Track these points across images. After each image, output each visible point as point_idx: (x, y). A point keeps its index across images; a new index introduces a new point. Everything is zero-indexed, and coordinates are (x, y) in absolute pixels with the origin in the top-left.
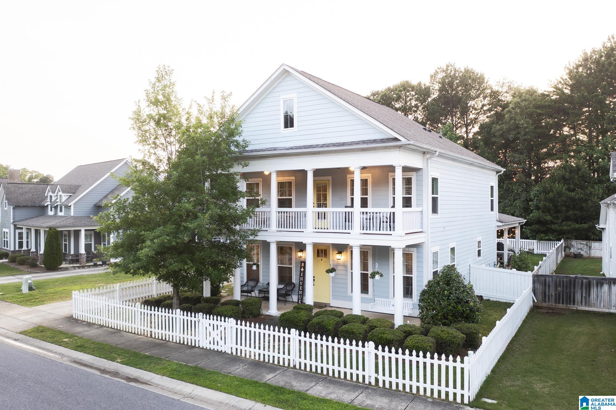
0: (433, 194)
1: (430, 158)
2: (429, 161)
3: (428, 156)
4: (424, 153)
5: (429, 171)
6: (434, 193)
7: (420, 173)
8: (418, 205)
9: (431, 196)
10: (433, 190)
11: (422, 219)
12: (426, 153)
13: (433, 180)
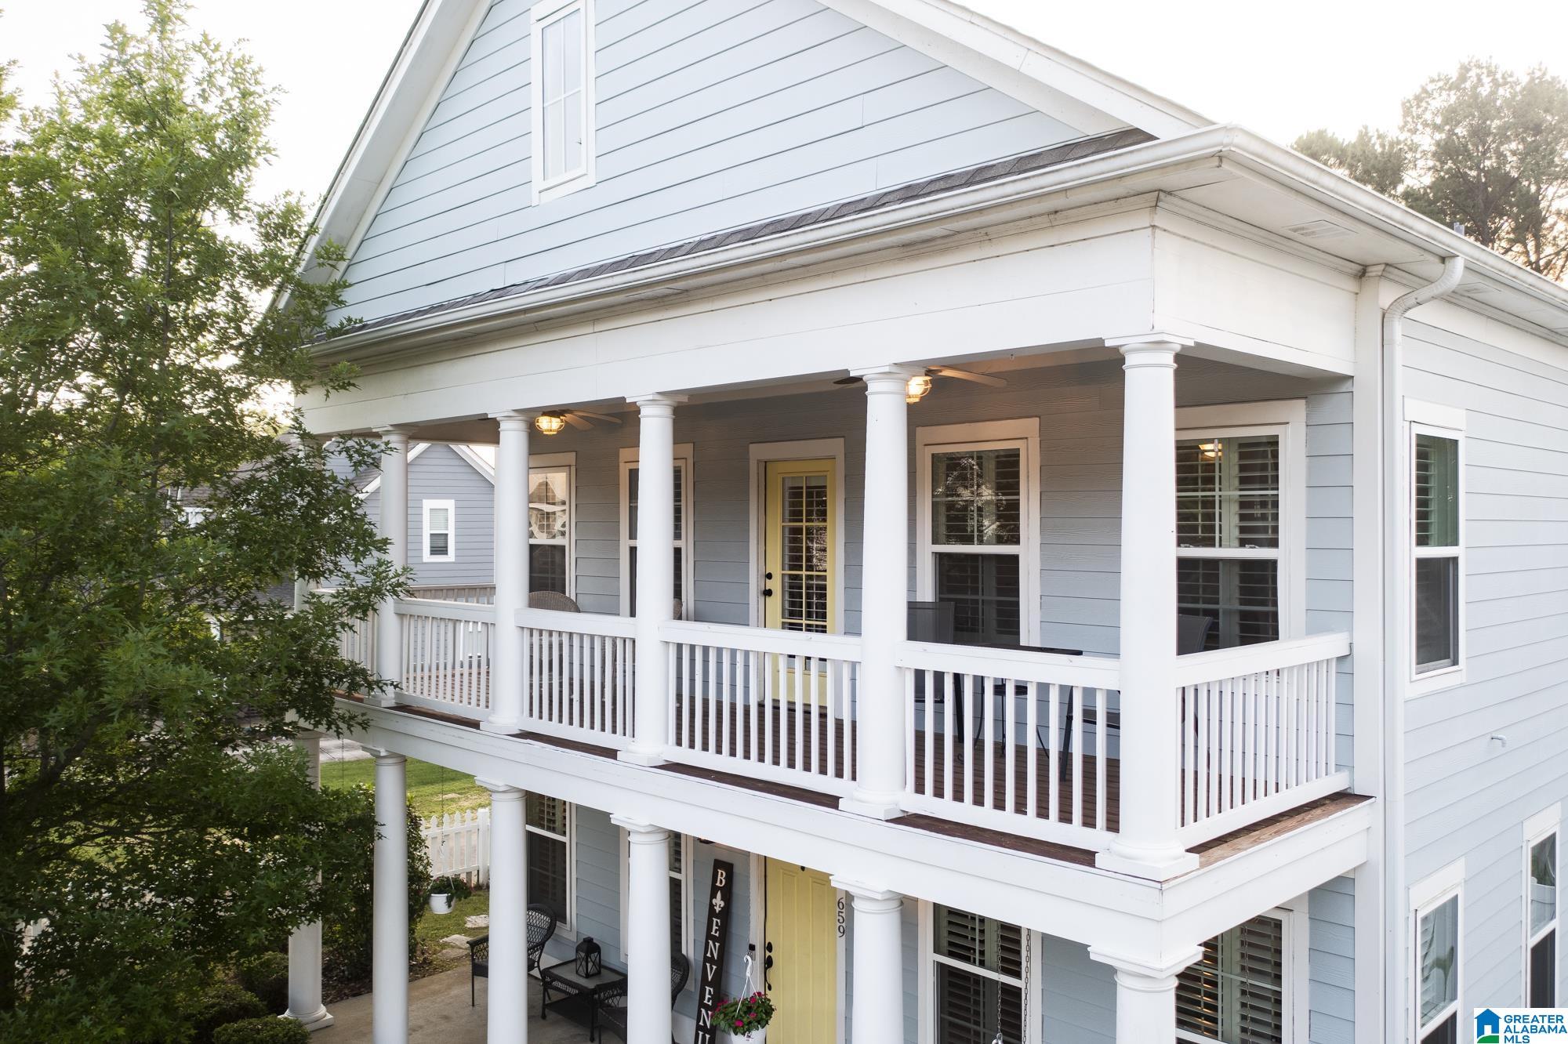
0: (1422, 541)
1: (1401, 306)
2: (1397, 328)
3: (1387, 294)
4: (1362, 273)
5: (1399, 393)
6: (1434, 531)
7: (1331, 407)
8: (1318, 622)
9: (1408, 553)
10: (1422, 515)
11: (1346, 705)
12: (1375, 271)
13: (1422, 455)
